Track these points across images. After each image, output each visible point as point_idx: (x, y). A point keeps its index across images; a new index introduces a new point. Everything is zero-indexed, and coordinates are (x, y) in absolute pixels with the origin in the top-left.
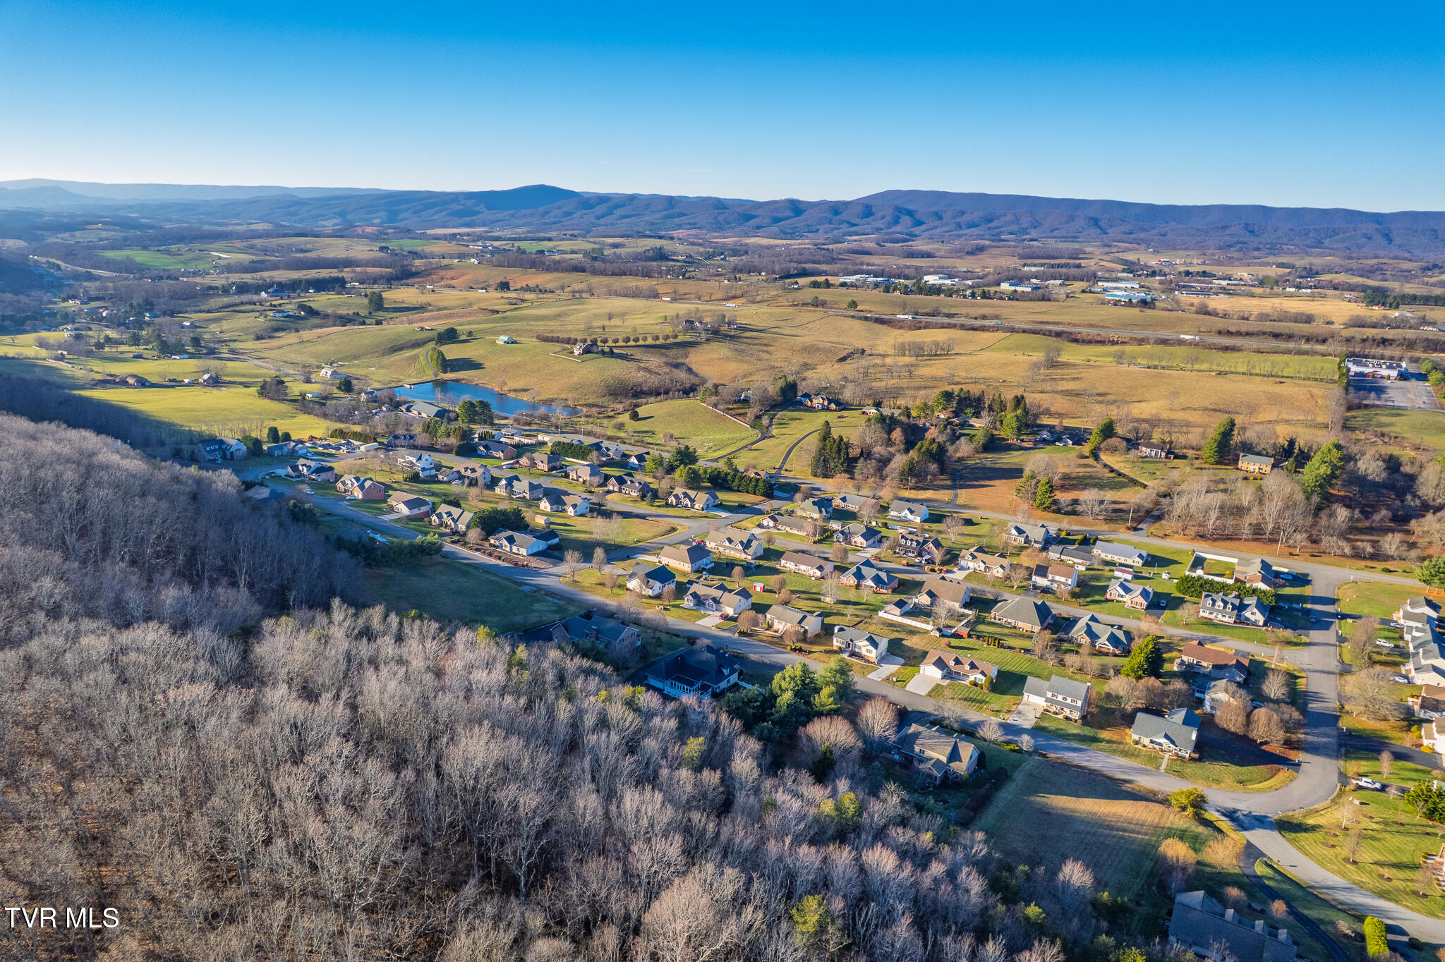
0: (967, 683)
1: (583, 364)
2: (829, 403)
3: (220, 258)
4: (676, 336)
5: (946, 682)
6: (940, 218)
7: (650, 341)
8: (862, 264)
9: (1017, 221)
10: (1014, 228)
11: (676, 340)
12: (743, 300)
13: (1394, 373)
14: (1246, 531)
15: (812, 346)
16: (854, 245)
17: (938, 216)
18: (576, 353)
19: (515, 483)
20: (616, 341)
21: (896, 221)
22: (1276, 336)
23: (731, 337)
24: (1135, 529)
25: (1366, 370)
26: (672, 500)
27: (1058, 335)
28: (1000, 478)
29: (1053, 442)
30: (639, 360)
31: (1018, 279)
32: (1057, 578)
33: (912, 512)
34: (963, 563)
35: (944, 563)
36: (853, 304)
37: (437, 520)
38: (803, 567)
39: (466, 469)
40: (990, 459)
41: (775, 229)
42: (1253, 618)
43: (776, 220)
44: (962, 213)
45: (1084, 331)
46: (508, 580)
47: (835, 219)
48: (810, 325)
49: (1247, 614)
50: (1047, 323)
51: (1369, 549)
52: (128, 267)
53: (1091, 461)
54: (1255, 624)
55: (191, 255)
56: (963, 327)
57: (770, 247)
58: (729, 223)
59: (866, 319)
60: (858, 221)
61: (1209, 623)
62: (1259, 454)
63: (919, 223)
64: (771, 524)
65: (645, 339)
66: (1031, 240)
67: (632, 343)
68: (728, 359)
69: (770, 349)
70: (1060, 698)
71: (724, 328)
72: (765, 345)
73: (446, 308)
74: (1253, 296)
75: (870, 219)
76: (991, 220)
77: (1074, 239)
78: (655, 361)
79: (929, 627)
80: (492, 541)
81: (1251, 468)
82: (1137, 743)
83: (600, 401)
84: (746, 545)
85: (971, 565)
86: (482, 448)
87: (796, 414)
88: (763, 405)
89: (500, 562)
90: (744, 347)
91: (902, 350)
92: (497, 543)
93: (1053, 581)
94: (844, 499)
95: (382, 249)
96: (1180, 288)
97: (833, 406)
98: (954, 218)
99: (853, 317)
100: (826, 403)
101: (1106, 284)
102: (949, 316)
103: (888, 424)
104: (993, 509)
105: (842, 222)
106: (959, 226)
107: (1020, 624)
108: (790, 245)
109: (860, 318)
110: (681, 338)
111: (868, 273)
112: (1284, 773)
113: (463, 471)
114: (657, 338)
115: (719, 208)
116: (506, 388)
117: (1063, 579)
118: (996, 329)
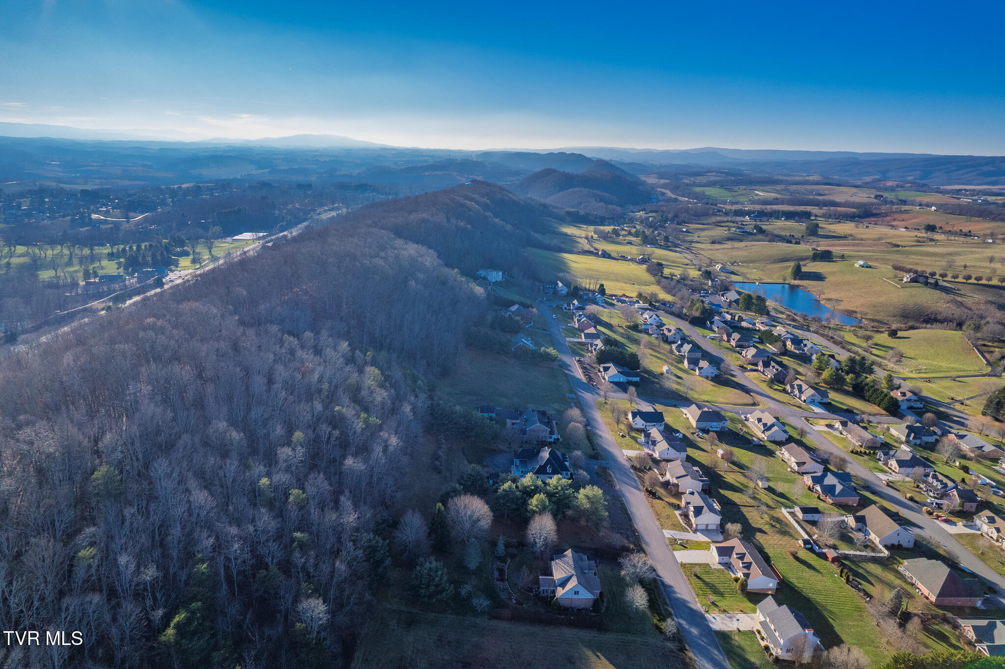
1: (899, 290)
3: (757, 195)
5: (718, 567)
7: (993, 282)
18: (905, 280)
19: (685, 345)
26: (788, 388)
30: (960, 295)
34: (977, 522)
35: (953, 513)
37: (590, 348)
39: (667, 329)
46: (569, 387)
52: (699, 197)
55: (744, 192)
64: (840, 427)
65: (990, 280)
67: (973, 281)
70: (772, 627)
73: (862, 239)
78: (978, 298)
80: (601, 368)
84: (768, 428)
86: (708, 322)
89: (584, 379)
94: (961, 437)
95: (877, 197)
107: (920, 585)
116: (823, 296)
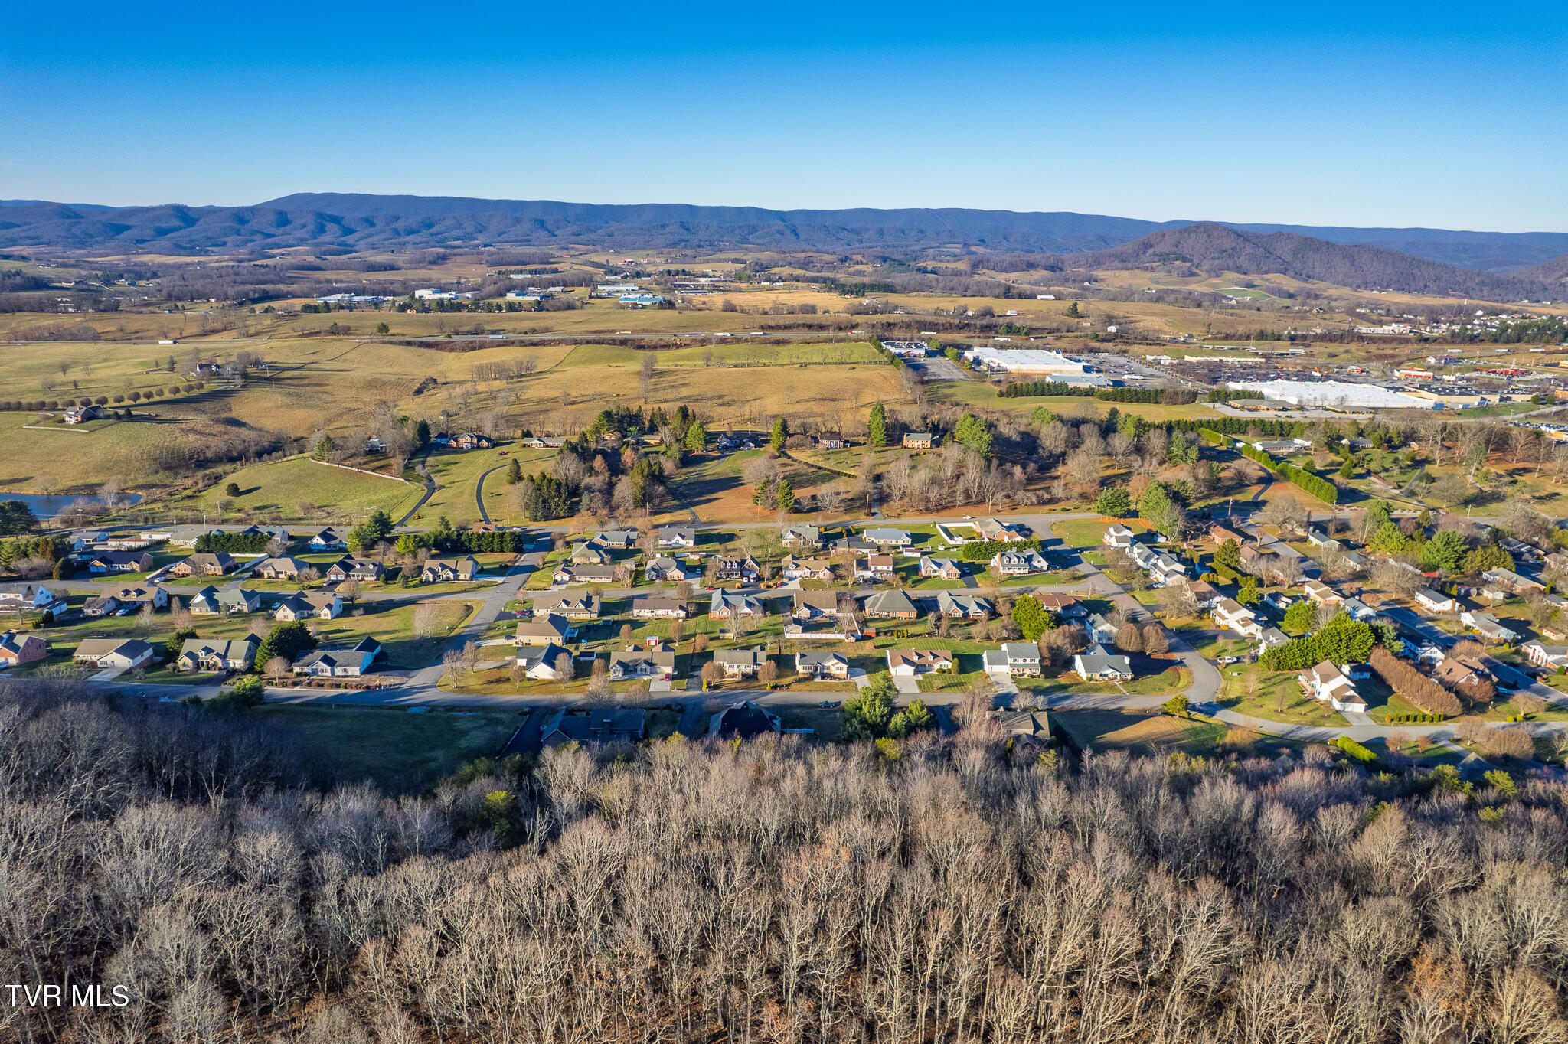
0: (934, 672)
1: (95, 435)
2: (479, 440)
4: (201, 386)
5: (920, 677)
6: (373, 225)
7: (167, 396)
8: (329, 281)
9: (459, 226)
10: (458, 233)
11: (202, 391)
12: (233, 333)
13: (923, 352)
14: (960, 498)
15: (376, 380)
16: (289, 260)
17: (369, 222)
18: (72, 421)
19: (217, 596)
20: (120, 400)
21: (322, 230)
22: (810, 327)
23: (269, 379)
24: (874, 514)
25: (903, 351)
26: (427, 575)
27: (624, 342)
28: (722, 489)
29: (737, 447)
30: (175, 421)
31: (522, 289)
32: (879, 568)
33: (683, 537)
34: (788, 573)
35: (773, 577)
36: (384, 328)
37: (190, 662)
38: (661, 612)
39: (127, 592)
40: (692, 473)
41: (165, 242)
42: (1039, 565)
43: (162, 232)
44: (397, 218)
45: (646, 337)
46: (380, 707)
47: (244, 229)
48: (348, 356)
49: (1035, 563)
50: (601, 332)
51: (1046, 496)
53: (784, 460)
54: (1041, 570)
56: (523, 344)
57: (180, 266)
58: (91, 236)
59: (409, 343)
60: (272, 231)
61: (1012, 577)
62: (914, 432)
63: (349, 231)
64: (566, 577)
65: (161, 393)
66: (486, 246)
67: (143, 400)
68: (288, 406)
69: (326, 388)
70: (1021, 661)
71: (251, 369)
72: (317, 385)
74: (740, 291)
75: (288, 228)
76: (430, 226)
77: (528, 243)
78: (197, 419)
79: (842, 636)
80: (297, 670)
81: (916, 445)
82: (1090, 679)
83: (156, 479)
84: (588, 603)
85: (796, 573)
86: (97, 563)
87: (446, 458)
88: (403, 453)
89: (341, 691)
90: (293, 390)
91: (482, 373)
92: (307, 670)
93: (876, 571)
94: (603, 537)
96: (676, 287)
97: (484, 443)
98: (388, 224)
99: (391, 343)
100: (475, 441)
101: (608, 288)
102: (494, 332)
103: (582, 452)
104: (739, 520)
105: (254, 232)
106: (397, 233)
107: (898, 614)
108: (205, 263)
109: (400, 343)
110: (208, 387)
111: (346, 291)
112: (1182, 671)
113: (121, 597)
114: (177, 390)
115: (69, 217)
117: (885, 568)
118: (559, 342)
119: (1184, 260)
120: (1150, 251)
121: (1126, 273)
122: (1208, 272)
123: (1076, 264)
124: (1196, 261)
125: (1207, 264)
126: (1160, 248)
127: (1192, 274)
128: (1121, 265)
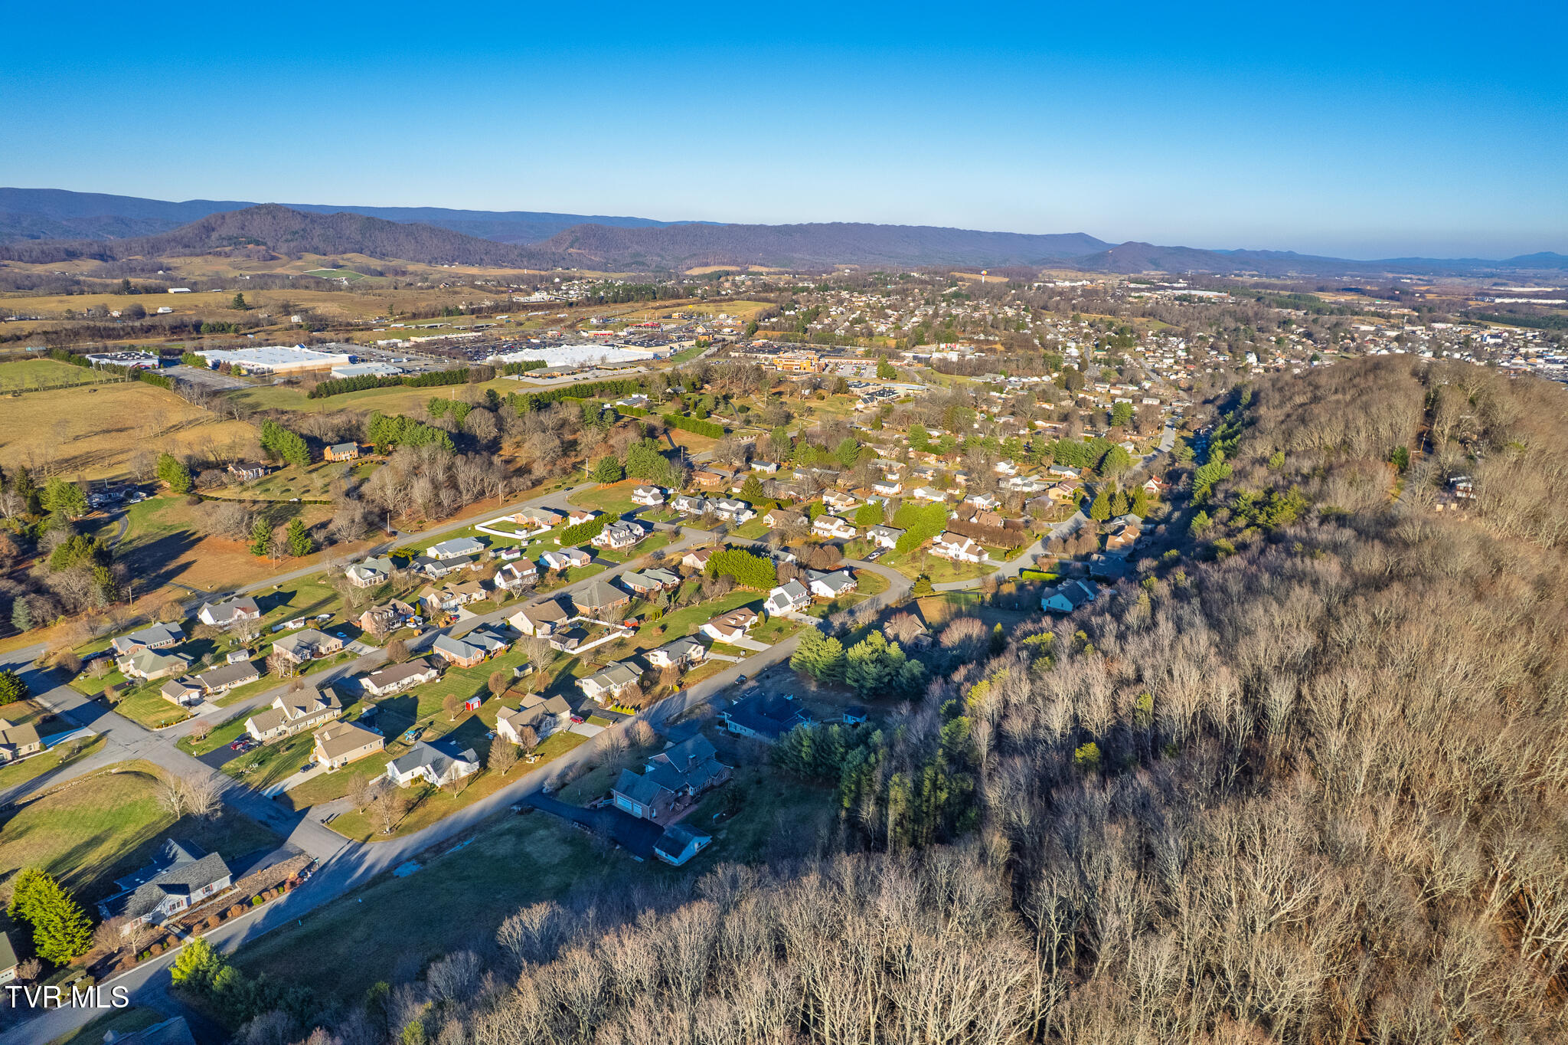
5: (748, 636)
13: (156, 362)
24: (394, 534)
28: (179, 551)
29: (122, 501)
34: (446, 605)
38: (407, 681)
49: (635, 532)
62: (331, 444)
64: (195, 694)
70: (797, 597)
79: (619, 634)
81: (343, 457)
85: (453, 603)
92: (146, 919)
94: (136, 641)
104: (253, 578)
107: (615, 603)
112: (863, 572)
119: (258, 243)
120: (214, 235)
121: (198, 260)
122: (288, 254)
123: (129, 250)
124: (271, 244)
125: (284, 247)
126: (224, 231)
127: (273, 258)
128: (187, 251)
